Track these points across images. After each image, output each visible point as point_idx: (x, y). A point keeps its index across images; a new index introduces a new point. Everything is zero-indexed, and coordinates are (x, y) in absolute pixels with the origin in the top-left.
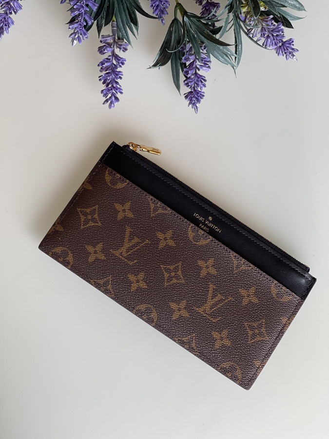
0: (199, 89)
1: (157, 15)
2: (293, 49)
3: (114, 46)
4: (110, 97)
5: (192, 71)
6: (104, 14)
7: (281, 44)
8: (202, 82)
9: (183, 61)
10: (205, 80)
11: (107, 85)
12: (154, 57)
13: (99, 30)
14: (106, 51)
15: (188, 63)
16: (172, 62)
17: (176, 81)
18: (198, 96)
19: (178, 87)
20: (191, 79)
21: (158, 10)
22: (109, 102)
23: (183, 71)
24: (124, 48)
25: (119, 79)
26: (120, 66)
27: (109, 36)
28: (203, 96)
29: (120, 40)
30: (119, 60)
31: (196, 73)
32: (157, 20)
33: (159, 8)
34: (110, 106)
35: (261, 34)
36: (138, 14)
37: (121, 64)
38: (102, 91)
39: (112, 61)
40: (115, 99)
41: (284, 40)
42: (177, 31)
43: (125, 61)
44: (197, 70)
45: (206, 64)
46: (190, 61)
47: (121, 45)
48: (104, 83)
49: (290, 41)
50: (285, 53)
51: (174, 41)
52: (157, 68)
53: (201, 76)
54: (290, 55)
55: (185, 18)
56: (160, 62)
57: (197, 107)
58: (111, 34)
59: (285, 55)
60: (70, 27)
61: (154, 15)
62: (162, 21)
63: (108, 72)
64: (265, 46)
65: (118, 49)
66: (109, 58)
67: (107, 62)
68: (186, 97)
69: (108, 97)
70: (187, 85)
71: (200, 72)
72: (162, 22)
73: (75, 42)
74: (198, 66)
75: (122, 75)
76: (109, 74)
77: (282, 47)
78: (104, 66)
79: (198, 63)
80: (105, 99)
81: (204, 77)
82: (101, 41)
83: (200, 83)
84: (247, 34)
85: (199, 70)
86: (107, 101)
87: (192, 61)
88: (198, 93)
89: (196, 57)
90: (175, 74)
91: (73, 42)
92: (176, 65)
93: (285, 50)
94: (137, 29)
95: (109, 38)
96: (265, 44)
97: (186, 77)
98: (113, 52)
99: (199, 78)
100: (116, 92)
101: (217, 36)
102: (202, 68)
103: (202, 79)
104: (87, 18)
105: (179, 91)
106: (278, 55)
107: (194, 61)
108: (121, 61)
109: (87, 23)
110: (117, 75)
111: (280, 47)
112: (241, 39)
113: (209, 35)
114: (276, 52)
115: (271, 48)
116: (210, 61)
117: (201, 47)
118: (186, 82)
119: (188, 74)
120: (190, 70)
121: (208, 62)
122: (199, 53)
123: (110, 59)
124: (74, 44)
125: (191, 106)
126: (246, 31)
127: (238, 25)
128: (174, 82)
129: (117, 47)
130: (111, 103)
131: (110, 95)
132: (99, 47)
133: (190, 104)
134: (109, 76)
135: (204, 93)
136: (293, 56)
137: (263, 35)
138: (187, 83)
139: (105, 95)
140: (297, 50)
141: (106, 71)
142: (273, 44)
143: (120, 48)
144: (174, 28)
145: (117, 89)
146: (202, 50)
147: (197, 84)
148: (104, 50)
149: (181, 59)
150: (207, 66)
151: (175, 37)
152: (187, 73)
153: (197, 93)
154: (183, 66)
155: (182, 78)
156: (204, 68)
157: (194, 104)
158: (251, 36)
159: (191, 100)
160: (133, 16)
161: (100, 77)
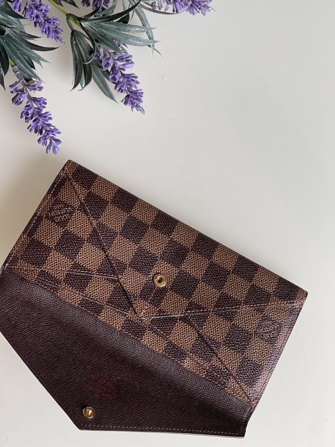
2: (205, 2)
3: (27, 91)
4: (50, 143)
5: (118, 75)
8: (133, 80)
10: (136, 77)
11: (41, 132)
13: (2, 84)
14: (22, 99)
15: (109, 69)
18: (137, 96)
19: (111, 97)
20: (122, 83)
24: (38, 87)
26: (44, 107)
29: (29, 82)
30: (39, 101)
31: (123, 75)
33: (51, 30)
34: (54, 151)
35: (167, 2)
38: (39, 141)
39: (33, 106)
40: (56, 142)
43: (46, 100)
45: (128, 60)
46: (110, 65)
47: (34, 86)
48: (36, 132)
53: (130, 75)
54: (206, 9)
55: (82, 24)
57: (141, 107)
58: (18, 80)
59: (200, 11)
62: (61, 40)
63: (34, 118)
64: (176, 11)
65: (33, 91)
68: (126, 103)
70: (121, 90)
74: (121, 67)
76: (38, 121)
77: (194, 5)
79: (119, 64)
80: (45, 147)
81: (133, 74)
82: (12, 92)
83: (132, 83)
84: (152, 10)
85: (124, 70)
86: (49, 147)
88: (136, 93)
89: (114, 59)
90: (102, 85)
93: (197, 6)
95: (18, 85)
97: (115, 83)
98: (29, 97)
99: (128, 78)
100: (54, 135)
103: (132, 77)
105: (114, 100)
107: (114, 64)
110: (45, 117)
111: (191, 5)
114: (191, 13)
116: (130, 56)
118: (118, 88)
123: (29, 105)
125: (135, 109)
128: (105, 94)
130: (54, 147)
132: (12, 99)
133: (132, 107)
135: (141, 90)
136: (208, 7)
142: (182, 6)
143: (35, 89)
144: (77, 40)
147: (129, 85)
150: (130, 62)
152: (114, 79)
154: (106, 73)
156: (128, 65)
157: (137, 106)
158: (157, 9)
159: (132, 104)
161: (28, 128)
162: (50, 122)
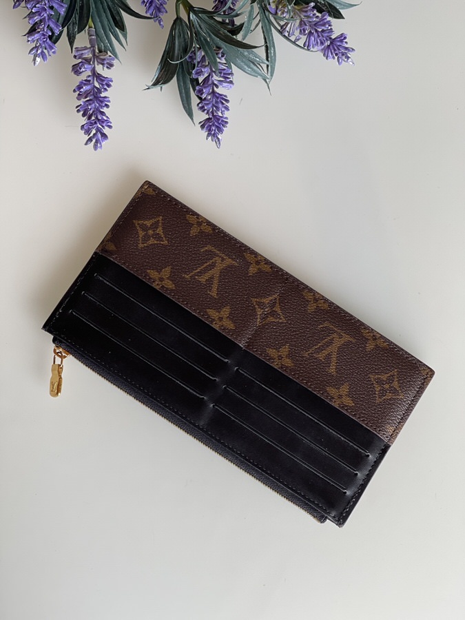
0: (220, 114)
1: (151, 14)
2: (346, 48)
3: (94, 62)
4: (94, 134)
5: (207, 89)
6: (75, 17)
7: (329, 42)
8: (223, 104)
9: (194, 76)
10: (227, 101)
11: (89, 118)
12: (153, 73)
13: (71, 43)
14: (83, 69)
15: (201, 79)
16: (178, 80)
17: (186, 105)
18: (219, 124)
19: (190, 114)
20: (208, 101)
21: (152, 8)
22: (94, 140)
23: (194, 90)
24: (107, 63)
25: (105, 108)
26: (105, 89)
27: (86, 48)
28: (226, 122)
29: (102, 53)
30: (103, 81)
31: (213, 92)
32: (152, 20)
33: (154, 5)
34: (95, 147)
35: (301, 31)
36: (124, 14)
37: (106, 87)
38: (82, 127)
39: (93, 83)
40: (102, 136)
41: (333, 37)
42: (182, 35)
43: (112, 81)
44: (215, 89)
45: (226, 77)
46: (203, 75)
47: (104, 60)
48: (84, 115)
49: (342, 38)
50: (336, 54)
51: (179, 50)
52: (158, 88)
53: (221, 95)
54: (344, 57)
55: (191, 15)
56: (161, 80)
57: (218, 139)
58: (89, 46)
59: (336, 58)
60: (29, 39)
61: (148, 15)
62: (160, 22)
63: (88, 99)
64: (307, 46)
65: (101, 66)
66: (89, 79)
67: (85, 84)
68: (203, 127)
69: (91, 135)
70: (202, 109)
71: (219, 90)
72: (160, 25)
73: (38, 60)
74: (216, 82)
75: (109, 101)
76: (91, 102)
77: (331, 47)
78: (82, 90)
79: (216, 78)
80: (87, 137)
81: (226, 96)
82: (75, 57)
83: (220, 106)
84: (281, 33)
85: (217, 87)
86: (90, 140)
87: (206, 75)
88: (219, 119)
89: (211, 69)
90: (184, 95)
91: (34, 60)
92: (185, 83)
93: (335, 50)
94: (125, 37)
95: (86, 51)
96: (307, 43)
97: (200, 98)
98: (93, 71)
99: (218, 98)
100: (103, 126)
101: (239, 37)
102: (221, 84)
103: (223, 99)
104: (52, 25)
105: (192, 119)
106: (327, 58)
107: (209, 76)
108: (106, 83)
109: (53, 33)
110: (102, 102)
111: (329, 46)
112: (273, 40)
113: (226, 36)
114: (324, 55)
115: (315, 49)
116: (232, 74)
117: (217, 54)
118: (200, 105)
119: (202, 94)
120: (205, 88)
121: (229, 74)
122: (216, 63)
123: (89, 81)
124: (37, 63)
125: (210, 138)
126: (279, 28)
127: (266, 21)
128: (184, 107)
129: (99, 63)
130: (97, 141)
131: (94, 131)
132: (73, 66)
133: (208, 135)
134: (90, 104)
135: (226, 118)
136: (348, 58)
137: (302, 32)
138: (203, 107)
139: (88, 132)
140: (353, 50)
141: (86, 97)
142: (317, 43)
143: (103, 64)
144: (177, 31)
145: (103, 122)
146: (219, 58)
147: (216, 107)
148: (80, 69)
149: (190, 74)
150: (228, 80)
151: (179, 42)
152: (201, 92)
153: (217, 118)
154: (195, 83)
155: (195, 100)
156: (225, 84)
157: (214, 135)
158: (286, 34)
159: (210, 130)
160: (117, 18)
161: (77, 107)
162: (105, 110)
